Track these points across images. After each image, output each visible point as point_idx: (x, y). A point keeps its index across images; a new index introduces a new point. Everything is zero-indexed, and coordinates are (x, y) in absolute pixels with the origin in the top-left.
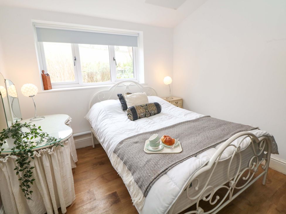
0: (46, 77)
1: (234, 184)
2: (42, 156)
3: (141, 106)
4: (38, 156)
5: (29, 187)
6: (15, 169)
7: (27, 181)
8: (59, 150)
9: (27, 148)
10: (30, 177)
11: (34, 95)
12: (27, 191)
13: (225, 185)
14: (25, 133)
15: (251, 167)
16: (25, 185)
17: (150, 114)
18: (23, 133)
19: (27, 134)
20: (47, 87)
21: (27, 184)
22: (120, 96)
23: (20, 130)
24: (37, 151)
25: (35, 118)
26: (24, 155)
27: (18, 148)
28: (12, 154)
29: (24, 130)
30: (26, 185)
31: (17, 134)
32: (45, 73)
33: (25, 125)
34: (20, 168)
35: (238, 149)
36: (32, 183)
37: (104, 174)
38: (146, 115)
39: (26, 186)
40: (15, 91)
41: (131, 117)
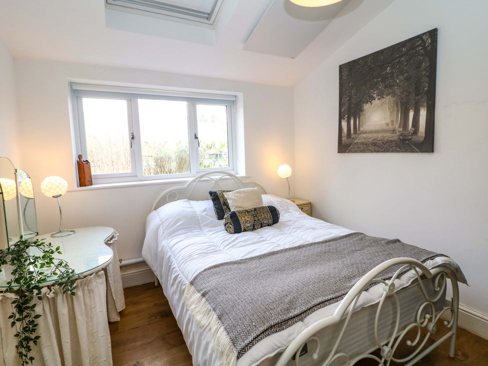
0: (83, 166)
1: (388, 352)
2: (57, 296)
3: (246, 211)
4: (50, 297)
5: (30, 350)
6: (10, 317)
7: (27, 339)
8: (88, 286)
9: (33, 282)
10: (33, 333)
11: (61, 195)
12: (26, 356)
13: (372, 353)
14: (33, 257)
15: (422, 323)
16: (23, 346)
17: (261, 224)
18: (29, 256)
19: (36, 258)
20: (85, 182)
21: (28, 343)
22: (214, 196)
23: (25, 252)
24: (49, 287)
25: (60, 232)
26: (27, 294)
27: (17, 281)
28: (7, 291)
29: (33, 251)
30: (25, 346)
31: (20, 258)
32: (83, 159)
33: (35, 243)
34: (18, 316)
35: (390, 288)
36: (35, 342)
37: (167, 334)
38: (256, 226)
39: (24, 348)
40: (31, 188)
41: (230, 228)
